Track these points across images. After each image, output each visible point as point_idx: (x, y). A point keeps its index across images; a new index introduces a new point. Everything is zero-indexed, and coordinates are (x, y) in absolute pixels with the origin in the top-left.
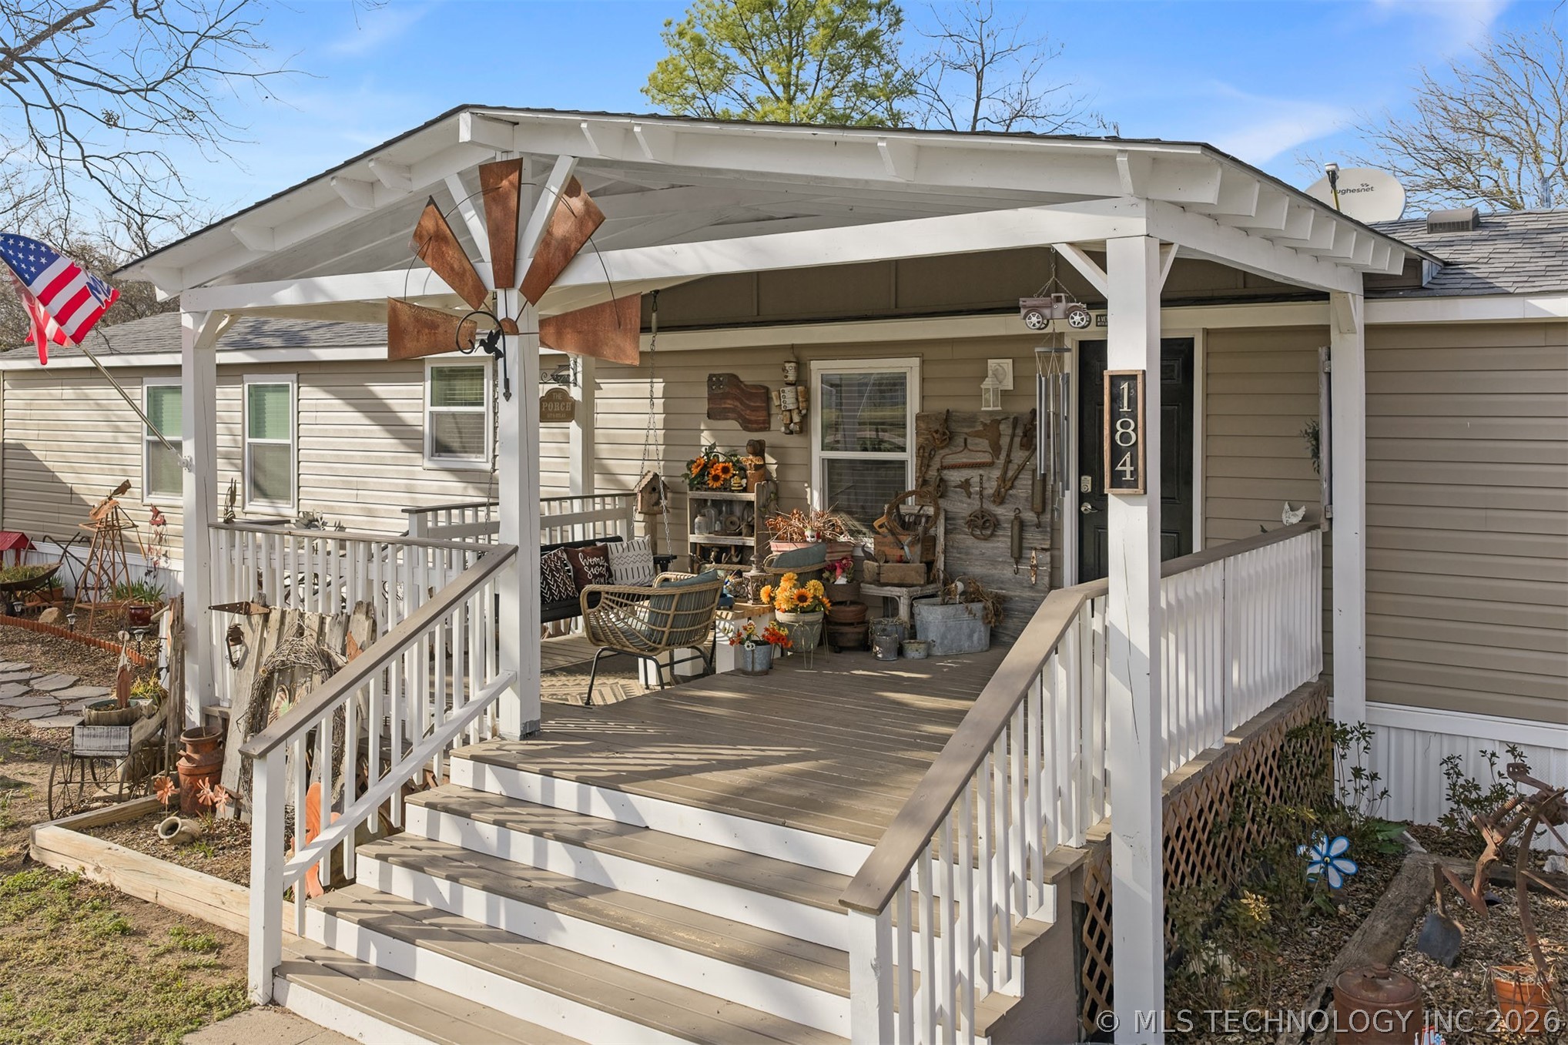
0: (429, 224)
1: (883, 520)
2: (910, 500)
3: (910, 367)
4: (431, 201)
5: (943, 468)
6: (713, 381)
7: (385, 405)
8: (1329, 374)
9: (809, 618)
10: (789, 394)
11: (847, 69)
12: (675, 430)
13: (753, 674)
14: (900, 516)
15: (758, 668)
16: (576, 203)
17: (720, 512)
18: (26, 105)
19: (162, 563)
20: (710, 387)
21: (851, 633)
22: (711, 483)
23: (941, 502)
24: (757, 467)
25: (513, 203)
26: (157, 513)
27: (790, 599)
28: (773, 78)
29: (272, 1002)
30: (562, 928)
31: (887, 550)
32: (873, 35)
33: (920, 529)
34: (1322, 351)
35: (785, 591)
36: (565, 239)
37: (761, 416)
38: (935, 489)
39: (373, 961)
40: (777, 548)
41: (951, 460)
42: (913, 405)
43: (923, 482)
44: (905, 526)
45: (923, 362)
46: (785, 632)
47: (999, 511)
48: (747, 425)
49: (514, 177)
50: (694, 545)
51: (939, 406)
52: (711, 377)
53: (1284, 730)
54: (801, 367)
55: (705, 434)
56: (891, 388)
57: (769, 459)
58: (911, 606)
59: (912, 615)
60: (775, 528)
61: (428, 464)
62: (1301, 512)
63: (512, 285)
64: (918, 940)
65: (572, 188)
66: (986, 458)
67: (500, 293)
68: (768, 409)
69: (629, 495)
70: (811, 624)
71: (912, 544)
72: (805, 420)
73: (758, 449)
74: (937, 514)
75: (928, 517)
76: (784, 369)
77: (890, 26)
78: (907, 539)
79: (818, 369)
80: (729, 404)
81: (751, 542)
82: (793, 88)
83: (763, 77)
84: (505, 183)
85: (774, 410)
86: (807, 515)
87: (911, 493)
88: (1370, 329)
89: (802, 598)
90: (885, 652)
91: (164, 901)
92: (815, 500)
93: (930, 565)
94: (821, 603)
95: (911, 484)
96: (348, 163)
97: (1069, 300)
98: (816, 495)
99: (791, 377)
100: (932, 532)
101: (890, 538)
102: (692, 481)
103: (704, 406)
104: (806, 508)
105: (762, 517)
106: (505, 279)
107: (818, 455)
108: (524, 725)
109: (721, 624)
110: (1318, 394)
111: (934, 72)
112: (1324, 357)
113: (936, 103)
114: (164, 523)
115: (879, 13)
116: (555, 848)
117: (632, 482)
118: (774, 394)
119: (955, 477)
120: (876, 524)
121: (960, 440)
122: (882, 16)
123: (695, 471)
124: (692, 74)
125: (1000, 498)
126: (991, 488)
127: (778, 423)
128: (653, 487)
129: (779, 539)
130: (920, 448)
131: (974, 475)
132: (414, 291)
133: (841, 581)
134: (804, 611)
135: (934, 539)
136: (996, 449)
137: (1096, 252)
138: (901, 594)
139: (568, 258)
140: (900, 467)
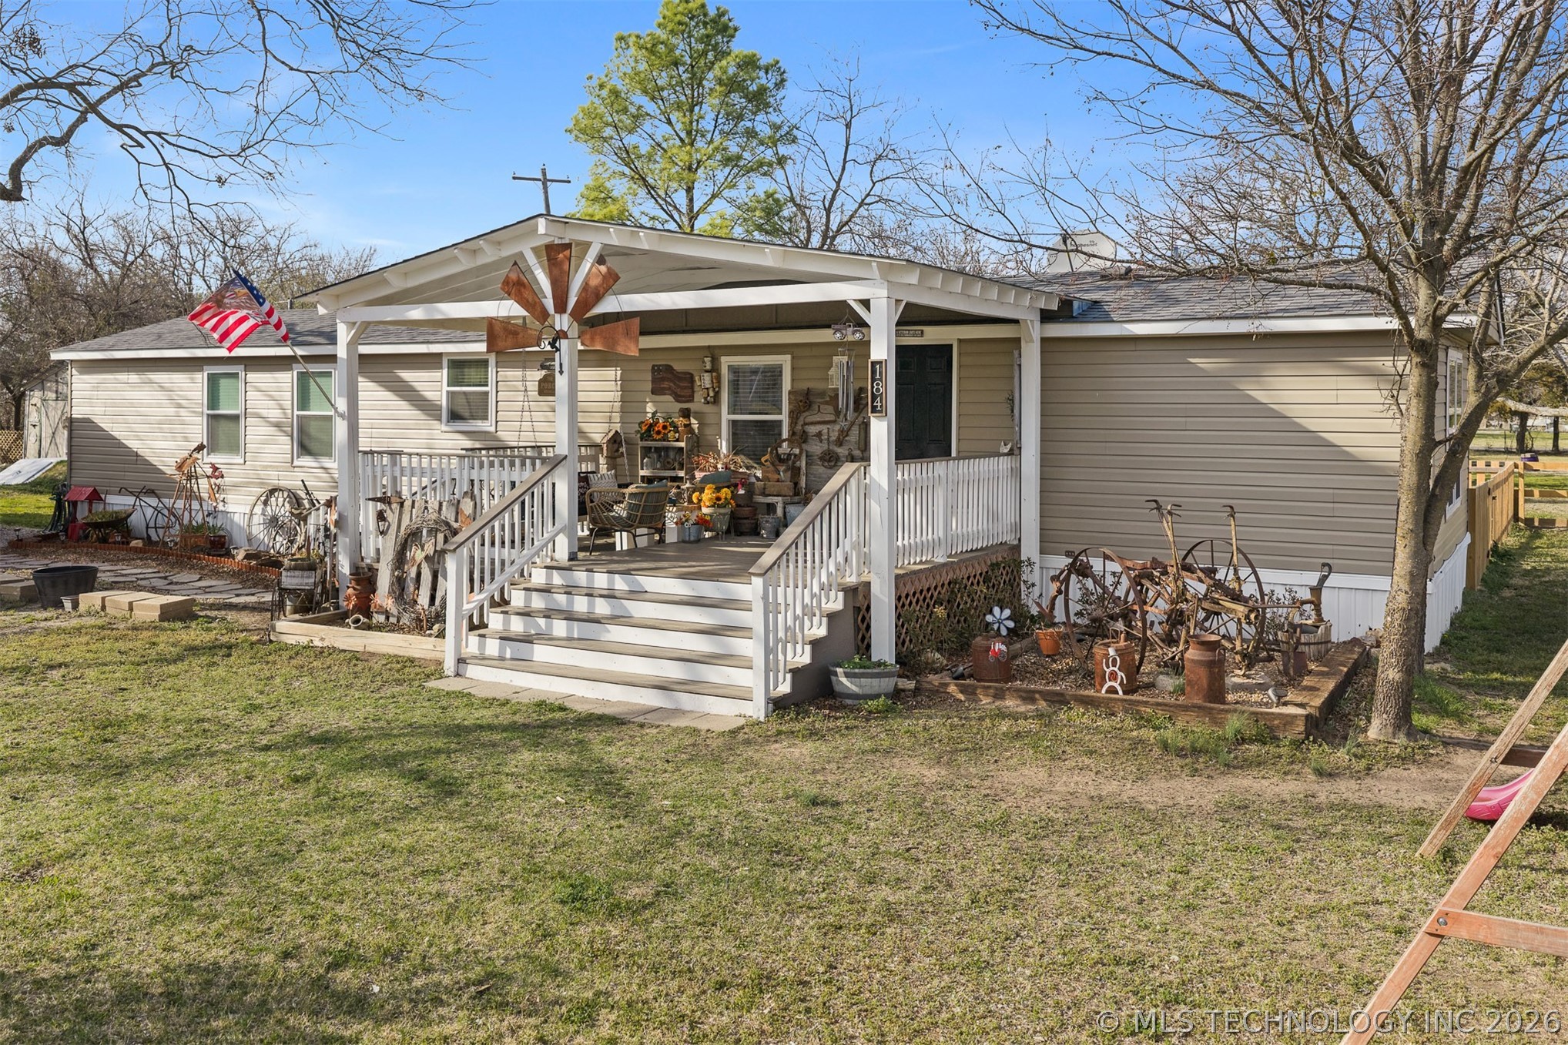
0: (513, 276)
1: (767, 457)
2: (785, 445)
3: (785, 361)
4: (515, 263)
5: (806, 424)
6: (655, 369)
7: (411, 386)
8: (1020, 366)
9: (722, 511)
10: (707, 377)
11: (740, 117)
12: (628, 402)
13: (690, 542)
14: (778, 456)
15: (692, 539)
16: (603, 269)
17: (660, 456)
18: (139, 163)
19: (221, 507)
20: (653, 373)
21: (747, 524)
22: (655, 436)
23: (804, 446)
24: (686, 426)
25: (566, 267)
26: (216, 469)
27: (710, 500)
28: (679, 127)
29: (458, 675)
30: (609, 631)
31: (770, 475)
32: (762, 90)
33: (790, 462)
34: (1016, 353)
35: (708, 495)
36: (596, 288)
37: (687, 392)
38: (800, 437)
39: (508, 656)
40: (699, 475)
41: (810, 419)
42: (787, 385)
43: (793, 433)
44: (781, 461)
45: (793, 358)
46: (708, 518)
47: (839, 450)
48: (678, 398)
49: (567, 253)
50: (643, 477)
51: (804, 386)
52: (653, 366)
53: (989, 563)
54: (715, 361)
55: (650, 404)
56: (773, 375)
57: (693, 421)
58: (784, 508)
59: (785, 514)
60: (698, 464)
61: (444, 428)
62: (1009, 446)
63: (565, 312)
64: (780, 590)
65: (600, 260)
66: (832, 418)
67: (557, 316)
68: (692, 387)
69: (597, 447)
70: (724, 515)
71: (785, 471)
72: (717, 395)
73: (686, 414)
74: (801, 453)
75: (795, 455)
76: (704, 362)
77: (776, 85)
78: (782, 468)
79: (726, 361)
80: (666, 385)
81: (682, 474)
82: (694, 133)
83: (669, 122)
84: (561, 256)
85: (696, 389)
86: (719, 455)
87: (785, 440)
88: (1044, 340)
89: (718, 499)
90: (769, 533)
91: (369, 649)
92: (724, 447)
93: (796, 484)
94: (729, 503)
95: (785, 435)
96: (466, 241)
97: (854, 326)
98: (724, 443)
99: (708, 367)
100: (798, 464)
101: (772, 468)
102: (642, 435)
103: (649, 386)
104: (718, 452)
105: (689, 457)
106: (560, 308)
107: (726, 417)
108: (570, 554)
109: (669, 515)
110: (1013, 378)
111: (812, 118)
112: (1017, 355)
113: (812, 147)
114: (222, 477)
115: (767, 73)
116: (599, 601)
117: (598, 438)
118: (697, 378)
119: (812, 430)
120: (763, 460)
121: (816, 407)
122: (769, 76)
123: (644, 428)
124: (610, 120)
125: (840, 443)
126: (834, 436)
127: (699, 397)
128: (615, 440)
129: (701, 470)
130: (791, 412)
131: (824, 428)
132: (503, 313)
133: (741, 492)
134: (719, 506)
135: (799, 469)
136: (837, 413)
137: (866, 303)
138: (778, 501)
139: (598, 297)
140: (778, 424)
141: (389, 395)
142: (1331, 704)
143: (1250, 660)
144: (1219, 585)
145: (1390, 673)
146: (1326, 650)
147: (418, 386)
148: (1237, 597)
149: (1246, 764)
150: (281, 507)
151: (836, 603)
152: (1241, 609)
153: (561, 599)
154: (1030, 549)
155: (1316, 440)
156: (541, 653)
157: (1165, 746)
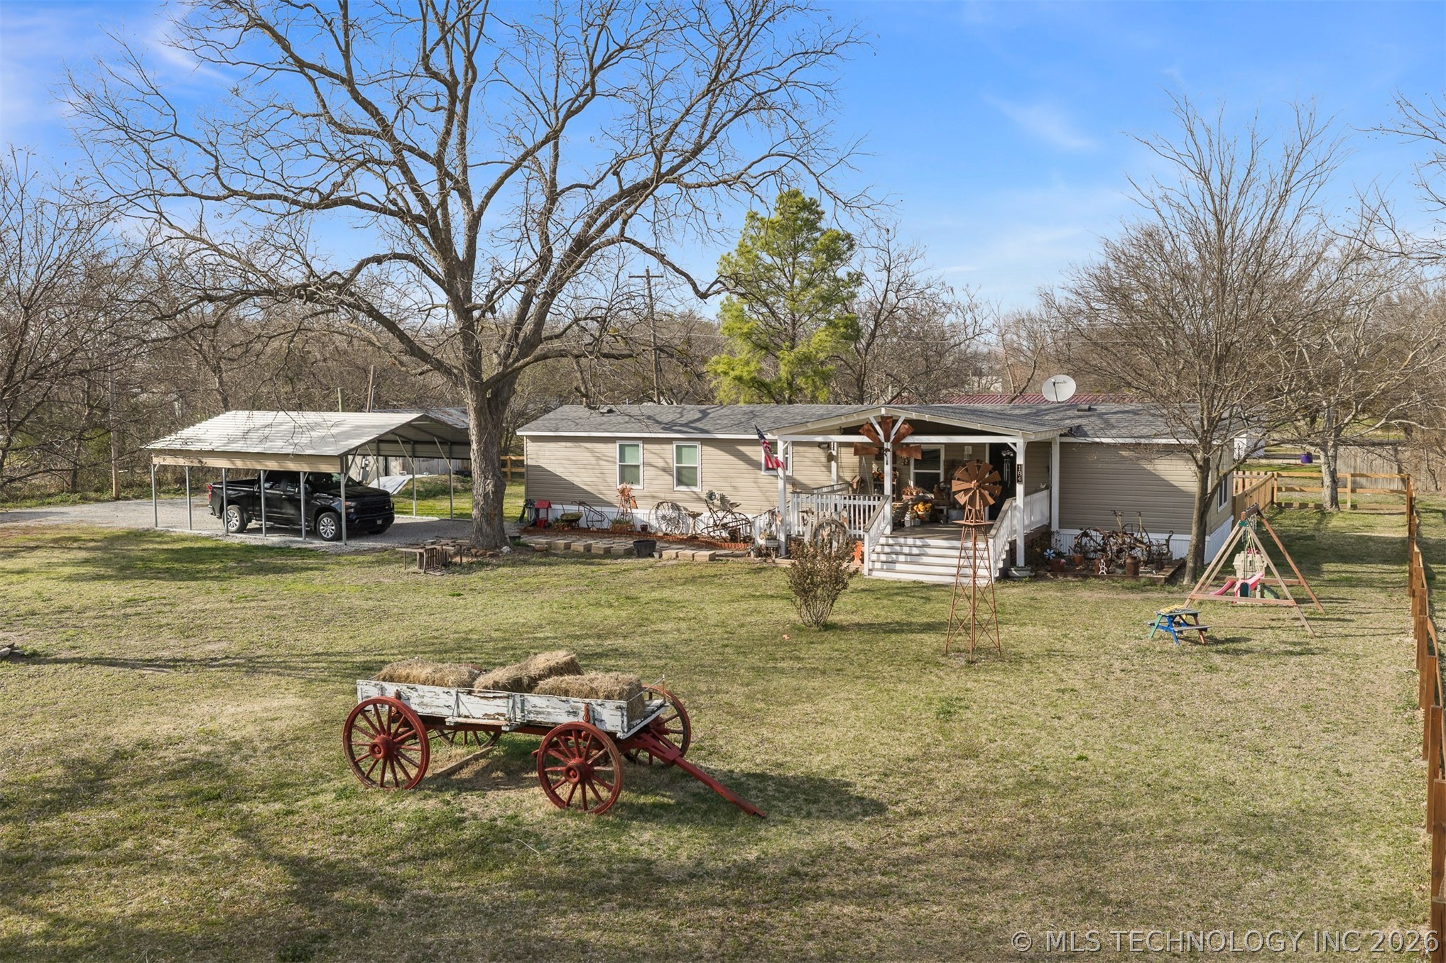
0: (866, 427)
1: (936, 489)
3: (942, 447)
5: (952, 475)
7: (744, 453)
16: (906, 426)
27: (922, 509)
29: (869, 574)
30: (922, 558)
33: (946, 491)
34: (1050, 448)
35: (921, 506)
36: (903, 433)
38: (949, 480)
40: (904, 497)
42: (942, 457)
43: (945, 478)
44: (942, 490)
46: (922, 516)
49: (891, 420)
51: (950, 459)
53: (1041, 533)
55: (874, 465)
57: (897, 472)
58: (947, 511)
59: (948, 513)
60: (903, 492)
62: (1045, 485)
63: (889, 442)
65: (904, 423)
67: (886, 443)
72: (909, 462)
73: (894, 469)
74: (951, 487)
84: (888, 421)
88: (1061, 446)
89: (926, 508)
90: (943, 522)
92: (912, 483)
95: (942, 479)
100: (950, 492)
101: (938, 494)
104: (909, 486)
105: (897, 488)
106: (887, 439)
107: (912, 471)
108: (891, 532)
116: (913, 548)
120: (934, 490)
121: (957, 467)
127: (900, 462)
128: (861, 481)
129: (906, 495)
130: (945, 470)
137: (1015, 444)
138: (945, 508)
139: (904, 436)
140: (938, 474)
141: (731, 457)
142: (1173, 575)
143: (1146, 563)
144: (1136, 539)
145: (1190, 564)
146: (1170, 562)
147: (748, 453)
148: (1142, 542)
149: (1147, 591)
150: (667, 511)
151: (1007, 548)
152: (1144, 547)
153: (898, 548)
154: (1055, 527)
155: (1168, 484)
156: (898, 567)
157: (1123, 587)
